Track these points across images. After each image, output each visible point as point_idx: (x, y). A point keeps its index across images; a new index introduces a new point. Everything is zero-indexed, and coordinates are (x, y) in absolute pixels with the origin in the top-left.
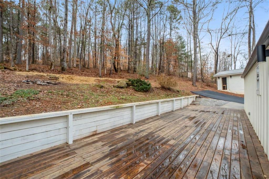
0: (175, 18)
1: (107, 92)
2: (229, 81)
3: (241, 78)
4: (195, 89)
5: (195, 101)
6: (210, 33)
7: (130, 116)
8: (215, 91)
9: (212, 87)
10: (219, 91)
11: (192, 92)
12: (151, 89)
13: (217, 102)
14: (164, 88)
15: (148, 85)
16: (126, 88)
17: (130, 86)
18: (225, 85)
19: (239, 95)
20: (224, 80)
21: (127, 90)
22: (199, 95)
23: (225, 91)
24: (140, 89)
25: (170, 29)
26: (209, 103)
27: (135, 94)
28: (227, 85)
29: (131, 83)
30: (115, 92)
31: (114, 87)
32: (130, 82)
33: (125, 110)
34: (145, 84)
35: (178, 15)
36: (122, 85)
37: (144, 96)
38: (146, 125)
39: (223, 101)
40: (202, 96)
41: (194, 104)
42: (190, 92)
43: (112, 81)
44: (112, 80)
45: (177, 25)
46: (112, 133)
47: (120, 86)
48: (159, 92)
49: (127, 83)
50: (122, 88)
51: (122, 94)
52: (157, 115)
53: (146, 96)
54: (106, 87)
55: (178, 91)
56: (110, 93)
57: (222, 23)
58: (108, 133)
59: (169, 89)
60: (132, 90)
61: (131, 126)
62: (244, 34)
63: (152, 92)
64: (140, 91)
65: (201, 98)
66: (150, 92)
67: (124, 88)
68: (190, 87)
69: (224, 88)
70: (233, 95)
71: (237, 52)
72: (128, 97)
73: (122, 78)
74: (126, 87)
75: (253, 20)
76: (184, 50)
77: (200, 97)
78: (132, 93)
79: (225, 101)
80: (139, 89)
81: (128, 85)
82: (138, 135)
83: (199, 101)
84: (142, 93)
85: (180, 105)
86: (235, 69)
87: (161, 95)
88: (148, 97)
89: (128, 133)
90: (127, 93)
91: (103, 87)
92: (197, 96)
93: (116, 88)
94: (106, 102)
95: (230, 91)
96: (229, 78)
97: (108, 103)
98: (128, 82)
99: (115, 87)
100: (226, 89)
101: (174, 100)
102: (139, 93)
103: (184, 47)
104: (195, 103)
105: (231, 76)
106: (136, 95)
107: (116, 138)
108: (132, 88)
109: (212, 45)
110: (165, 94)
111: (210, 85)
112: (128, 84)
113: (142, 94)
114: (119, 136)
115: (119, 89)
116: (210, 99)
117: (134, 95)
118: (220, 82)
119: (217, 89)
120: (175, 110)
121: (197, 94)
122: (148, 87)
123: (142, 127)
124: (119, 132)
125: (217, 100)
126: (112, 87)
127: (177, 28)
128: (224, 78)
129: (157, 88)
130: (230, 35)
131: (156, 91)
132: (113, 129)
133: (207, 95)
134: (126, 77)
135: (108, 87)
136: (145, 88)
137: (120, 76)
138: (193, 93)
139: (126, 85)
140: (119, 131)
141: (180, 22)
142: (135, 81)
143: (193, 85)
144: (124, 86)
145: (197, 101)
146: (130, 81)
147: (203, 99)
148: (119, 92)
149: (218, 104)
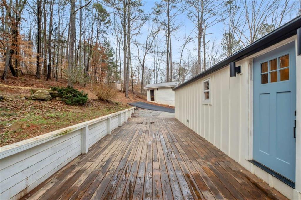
0: (103, 21)
1: (16, 108)
2: (156, 93)
3: (172, 91)
4: (129, 100)
5: (134, 113)
6: (138, 46)
7: (79, 143)
8: (146, 102)
9: (142, 98)
10: (148, 102)
11: (129, 104)
12: (88, 102)
13: (153, 112)
14: (102, 100)
15: (85, 96)
16: (51, 100)
17: (55, 98)
18: (153, 97)
19: (164, 105)
20: (152, 92)
21: (52, 103)
22: (136, 107)
23: (153, 102)
24: (74, 101)
25: (97, 31)
26: (147, 114)
27: (67, 109)
28: (155, 96)
29: (57, 94)
30: (33, 107)
31: (27, 98)
32: (56, 92)
33: (73, 136)
34: (80, 94)
35: (106, 18)
36: (44, 95)
37: (82, 111)
38: (106, 151)
39: (157, 111)
40: (139, 107)
41: (134, 117)
42: (128, 104)
43: (13, 90)
44: (13, 88)
45: (105, 29)
46: (61, 180)
47: (39, 98)
48: (99, 106)
49: (51, 94)
50: (43, 100)
51: (46, 110)
52: (108, 135)
53: (85, 111)
54: (11, 99)
55: (117, 104)
56: (23, 110)
57: (147, 39)
58: (53, 184)
59: (107, 101)
60: (61, 103)
61: (85, 157)
62: (163, 53)
63: (91, 106)
64: (73, 105)
65: (139, 110)
66: (88, 105)
67: (46, 100)
68: (123, 99)
69: (152, 99)
70: (159, 105)
71: (158, 68)
72: (60, 115)
73: (29, 85)
74: (49, 99)
75: (170, 44)
76: (112, 59)
77: (137, 109)
78: (62, 108)
79: (158, 112)
80: (72, 102)
81: (52, 96)
82: (107, 170)
83: (138, 113)
84: (77, 107)
85: (124, 120)
86: (157, 82)
87: (102, 109)
88: (87, 111)
89: (89, 171)
90: (55, 108)
91: (3, 99)
92: (134, 109)
93: (32, 101)
94: (25, 127)
95: (156, 102)
96: (156, 90)
97: (29, 127)
98: (53, 92)
99: (29, 99)
100: (154, 100)
101: (120, 114)
102: (73, 107)
103: (112, 56)
104: (135, 115)
105: (157, 89)
106: (70, 110)
107: (75, 187)
108: (60, 101)
109: (138, 58)
110: (106, 107)
111: (140, 97)
112: (53, 94)
113: (78, 109)
114: (80, 181)
115: (37, 103)
116: (147, 111)
117: (67, 111)
118: (149, 93)
119: (147, 101)
120: (122, 126)
121: (134, 106)
122: (85, 98)
123: (103, 155)
124: (72, 175)
125: (152, 111)
126: (23, 100)
127: (106, 32)
128: (152, 90)
129: (94, 100)
130: (152, 52)
131: (94, 104)
132: (57, 172)
133: (143, 107)
134: (36, 85)
135: (15, 100)
136: (81, 101)
137: (24, 83)
138: (131, 105)
139: (50, 96)
140: (71, 172)
141: (109, 27)
142: (64, 90)
143: (125, 96)
144: (46, 98)
145: (136, 113)
146: (55, 89)
147: (141, 110)
148: (41, 107)
149: (155, 115)
